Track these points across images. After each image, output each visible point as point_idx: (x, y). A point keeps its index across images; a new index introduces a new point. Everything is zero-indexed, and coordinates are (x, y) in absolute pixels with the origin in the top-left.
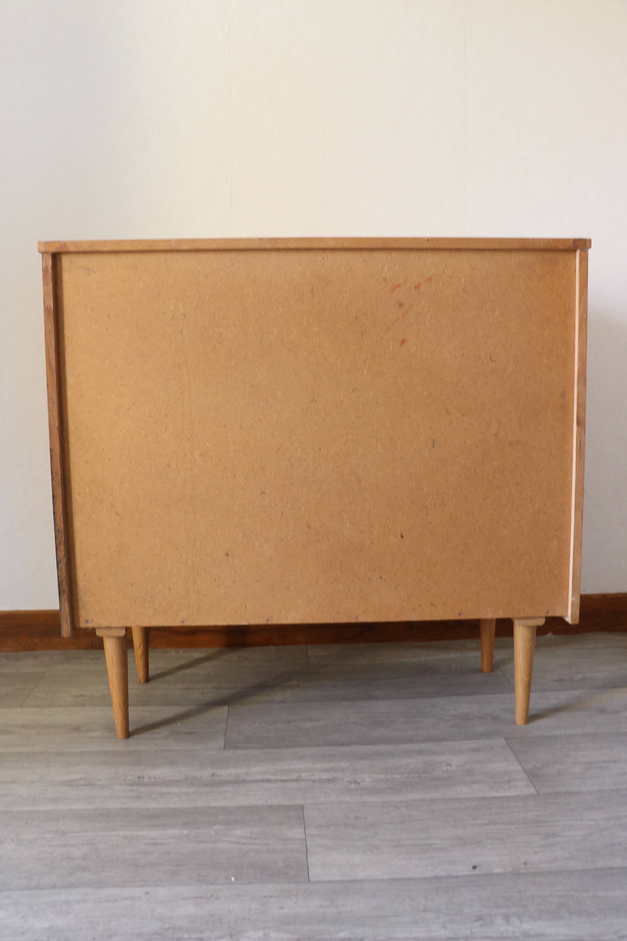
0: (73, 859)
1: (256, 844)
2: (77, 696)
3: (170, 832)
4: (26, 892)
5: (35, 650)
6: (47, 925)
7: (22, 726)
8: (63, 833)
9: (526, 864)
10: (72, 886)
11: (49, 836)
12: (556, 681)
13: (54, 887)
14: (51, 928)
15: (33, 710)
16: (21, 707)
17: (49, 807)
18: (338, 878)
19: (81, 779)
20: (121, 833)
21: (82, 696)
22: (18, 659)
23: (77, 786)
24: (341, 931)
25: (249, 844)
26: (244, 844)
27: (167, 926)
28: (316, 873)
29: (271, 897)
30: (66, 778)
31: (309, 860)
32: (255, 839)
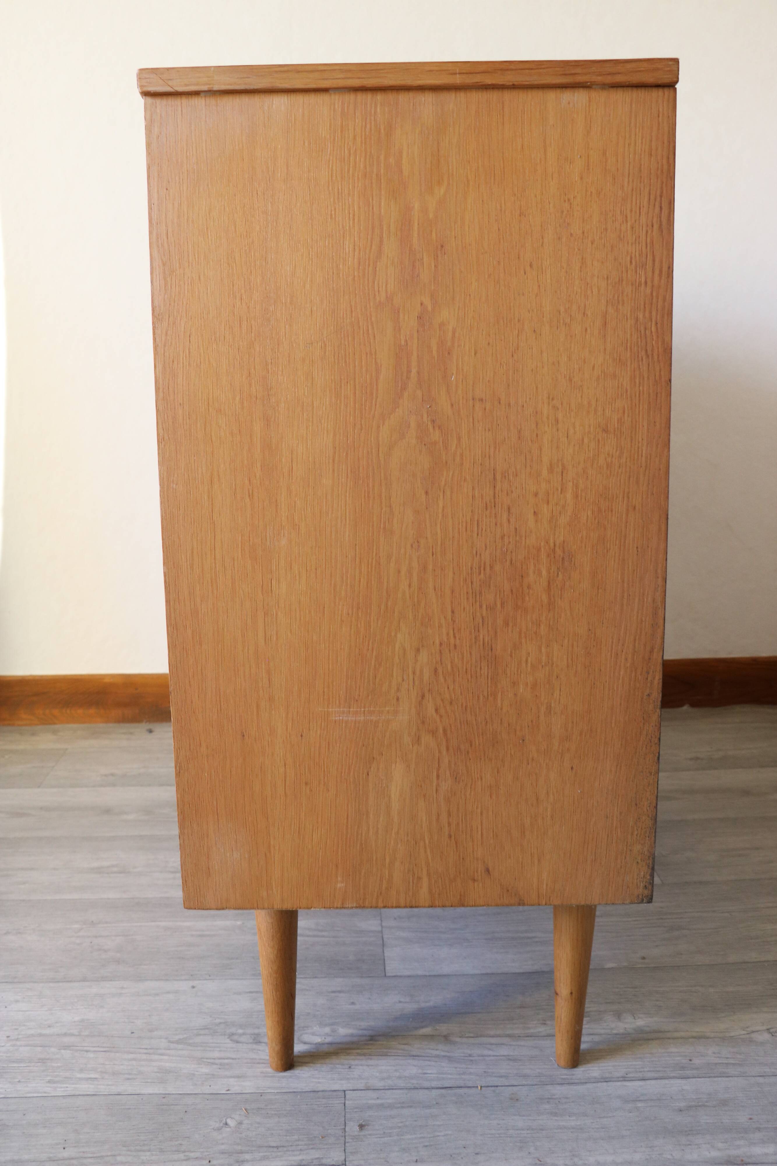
0: (105, 951)
1: (323, 936)
2: (106, 775)
3: (220, 923)
4: (52, 985)
5: (55, 724)
6: (77, 1019)
7: (41, 808)
8: (93, 924)
9: (644, 958)
10: (104, 979)
11: (76, 926)
12: (691, 759)
13: (84, 980)
14: (82, 1021)
15: (55, 790)
16: (39, 787)
17: (76, 896)
18: (420, 973)
19: (113, 866)
20: (163, 924)
21: (112, 775)
22: (33, 734)
23: (108, 873)
24: (422, 1027)
25: (314, 936)
26: (308, 936)
27: (218, 1021)
28: (393, 967)
29: (340, 992)
30: (96, 864)
31: (386, 955)
32: (322, 931)
